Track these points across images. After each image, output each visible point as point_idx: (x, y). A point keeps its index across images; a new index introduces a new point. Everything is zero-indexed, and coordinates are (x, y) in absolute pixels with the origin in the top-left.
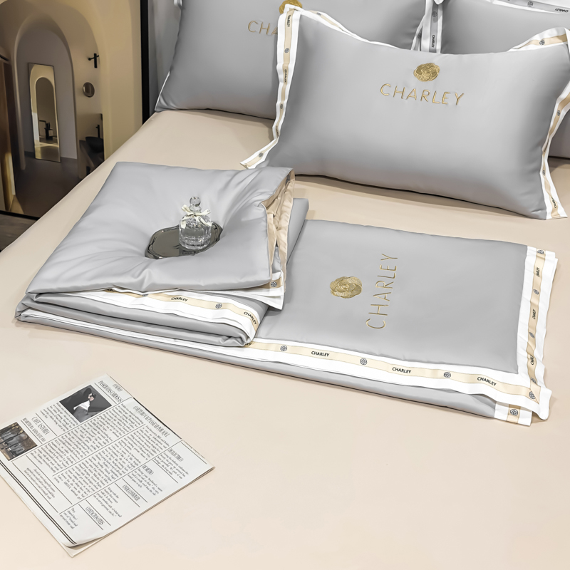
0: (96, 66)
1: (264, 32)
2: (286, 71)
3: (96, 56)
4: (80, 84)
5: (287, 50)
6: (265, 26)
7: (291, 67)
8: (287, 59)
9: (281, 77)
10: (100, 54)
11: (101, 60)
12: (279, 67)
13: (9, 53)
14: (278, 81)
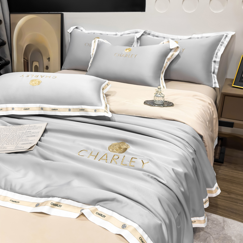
0: (49, 61)
2: (93, 54)
3: (49, 58)
4: (45, 66)
5: (94, 49)
9: (92, 56)
10: (50, 57)
11: (51, 59)
12: (91, 54)
13: (28, 59)
14: (91, 58)
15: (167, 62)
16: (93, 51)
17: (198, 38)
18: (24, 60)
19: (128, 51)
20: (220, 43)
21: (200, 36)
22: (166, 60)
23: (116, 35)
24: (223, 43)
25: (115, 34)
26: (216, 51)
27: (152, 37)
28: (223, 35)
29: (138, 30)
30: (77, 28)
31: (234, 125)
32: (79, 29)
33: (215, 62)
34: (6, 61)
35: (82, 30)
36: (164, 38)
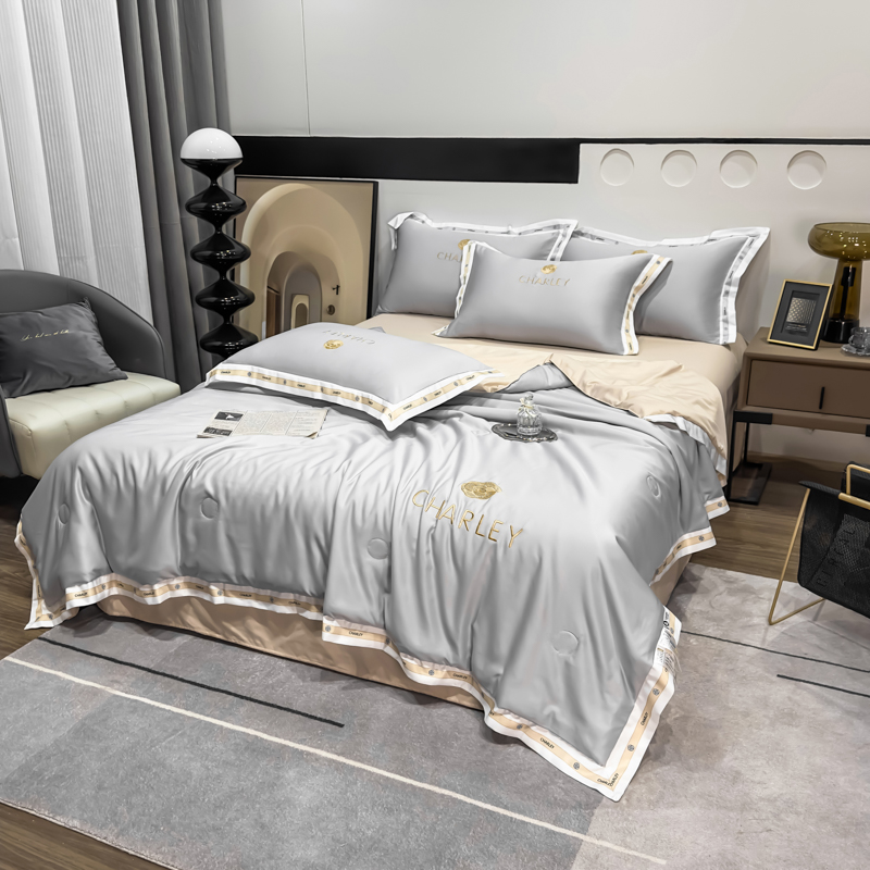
0: (337, 294)
1: (448, 258)
2: (465, 277)
3: (338, 287)
4: (325, 306)
5: (467, 265)
6: (448, 255)
7: (468, 275)
9: (462, 282)
10: (341, 285)
11: (341, 289)
12: (462, 277)
13: (280, 288)
14: (460, 285)
15: (634, 296)
16: (466, 271)
18: (268, 292)
19: (548, 271)
20: (739, 254)
22: (632, 292)
23: (508, 233)
24: (744, 253)
25: (505, 231)
27: (590, 240)
30: (411, 216)
31: (774, 419)
32: (418, 219)
34: (246, 296)
35: (423, 222)
36: (617, 243)
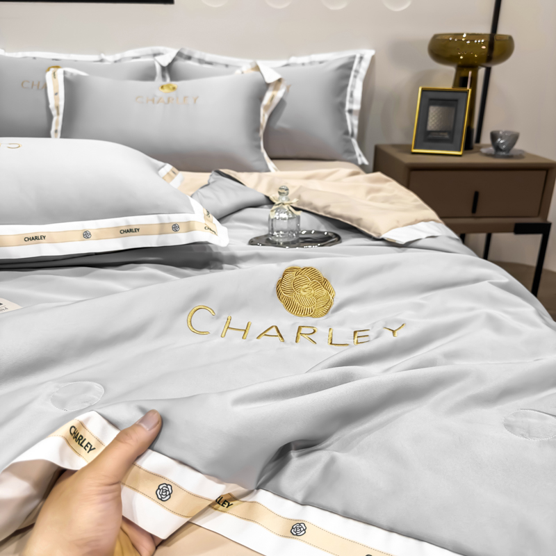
1: (35, 87)
2: (57, 108)
5: (56, 94)
6: (36, 83)
7: (62, 103)
8: (57, 100)
9: (54, 112)
12: (52, 106)
14: (51, 117)
15: (264, 115)
17: (303, 64)
19: (167, 90)
20: (353, 73)
21: (305, 59)
22: (262, 111)
24: (357, 71)
25: (98, 59)
26: (349, 89)
27: (196, 64)
28: (354, 57)
29: (160, 49)
33: (350, 111)
36: (227, 66)
